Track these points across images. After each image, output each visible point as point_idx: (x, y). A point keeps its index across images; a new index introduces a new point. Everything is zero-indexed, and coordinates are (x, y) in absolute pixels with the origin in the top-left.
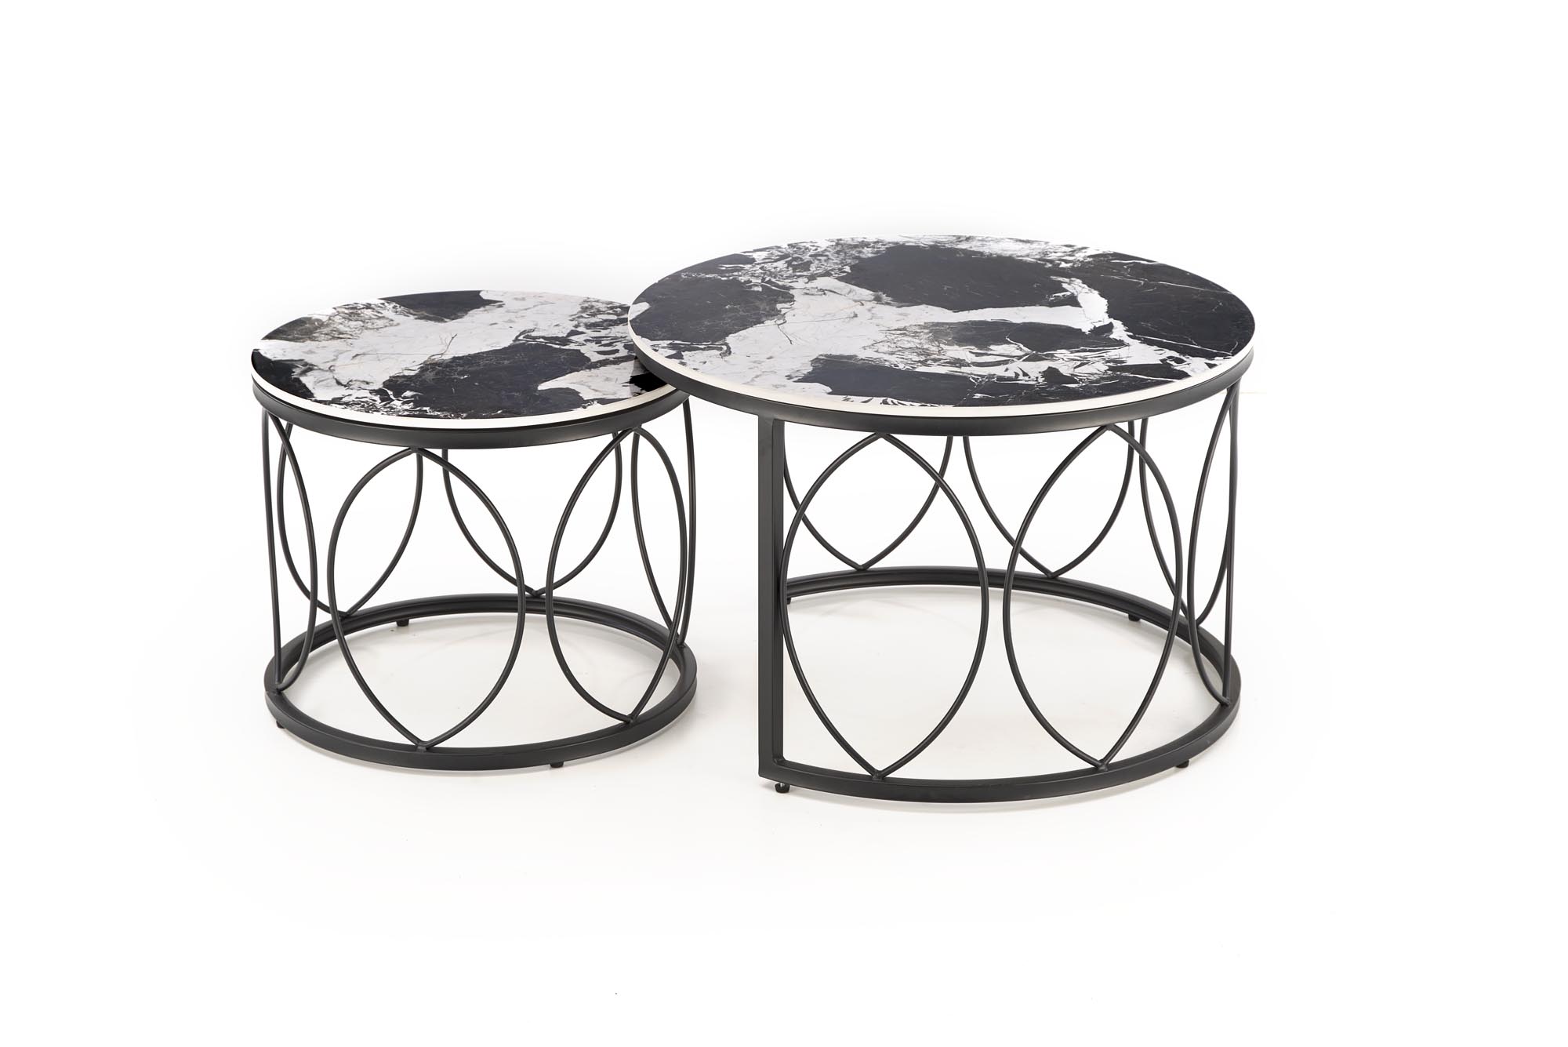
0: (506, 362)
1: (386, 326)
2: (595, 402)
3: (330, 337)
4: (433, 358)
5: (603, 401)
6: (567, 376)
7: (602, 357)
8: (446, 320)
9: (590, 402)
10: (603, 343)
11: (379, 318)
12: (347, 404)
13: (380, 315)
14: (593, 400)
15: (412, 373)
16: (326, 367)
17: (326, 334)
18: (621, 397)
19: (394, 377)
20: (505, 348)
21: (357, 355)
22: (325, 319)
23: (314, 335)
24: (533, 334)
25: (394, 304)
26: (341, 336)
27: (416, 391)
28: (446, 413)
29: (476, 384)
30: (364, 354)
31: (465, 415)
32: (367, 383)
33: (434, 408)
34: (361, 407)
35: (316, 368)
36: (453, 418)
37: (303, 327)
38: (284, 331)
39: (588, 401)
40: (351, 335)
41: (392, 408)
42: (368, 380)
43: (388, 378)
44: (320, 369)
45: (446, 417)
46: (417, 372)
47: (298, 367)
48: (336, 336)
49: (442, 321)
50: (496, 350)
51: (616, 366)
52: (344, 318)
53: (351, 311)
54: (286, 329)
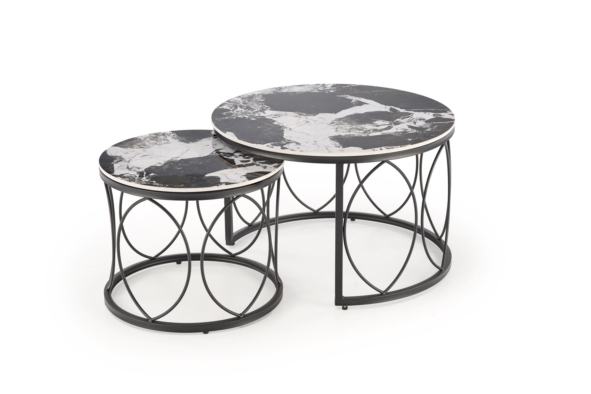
0: (201, 163)
1: (164, 144)
2: (224, 184)
3: (139, 147)
4: (173, 159)
5: (227, 184)
6: (221, 171)
7: (241, 163)
8: (190, 142)
9: (221, 184)
10: (246, 157)
11: (165, 139)
12: (124, 177)
13: (166, 138)
14: (223, 183)
15: (160, 165)
16: (127, 160)
17: (139, 146)
18: (236, 182)
19: (152, 166)
20: (205, 157)
21: (144, 155)
22: (142, 139)
23: (134, 145)
24: (220, 151)
25: (175, 134)
26: (144, 147)
27: (155, 174)
28: (160, 184)
29: (182, 172)
30: (147, 155)
31: (167, 186)
32: (139, 168)
33: (157, 182)
34: (129, 179)
35: (124, 160)
36: (162, 187)
37: (132, 142)
38: (123, 143)
39: (221, 183)
40: (148, 147)
41: (141, 180)
42: (140, 167)
43: (149, 167)
44: (125, 161)
45: (159, 186)
46: (162, 165)
47: (117, 159)
48: (142, 146)
49: (188, 143)
50: (201, 157)
51: (244, 168)
52: (151, 139)
53: (155, 136)
54: (124, 142)
